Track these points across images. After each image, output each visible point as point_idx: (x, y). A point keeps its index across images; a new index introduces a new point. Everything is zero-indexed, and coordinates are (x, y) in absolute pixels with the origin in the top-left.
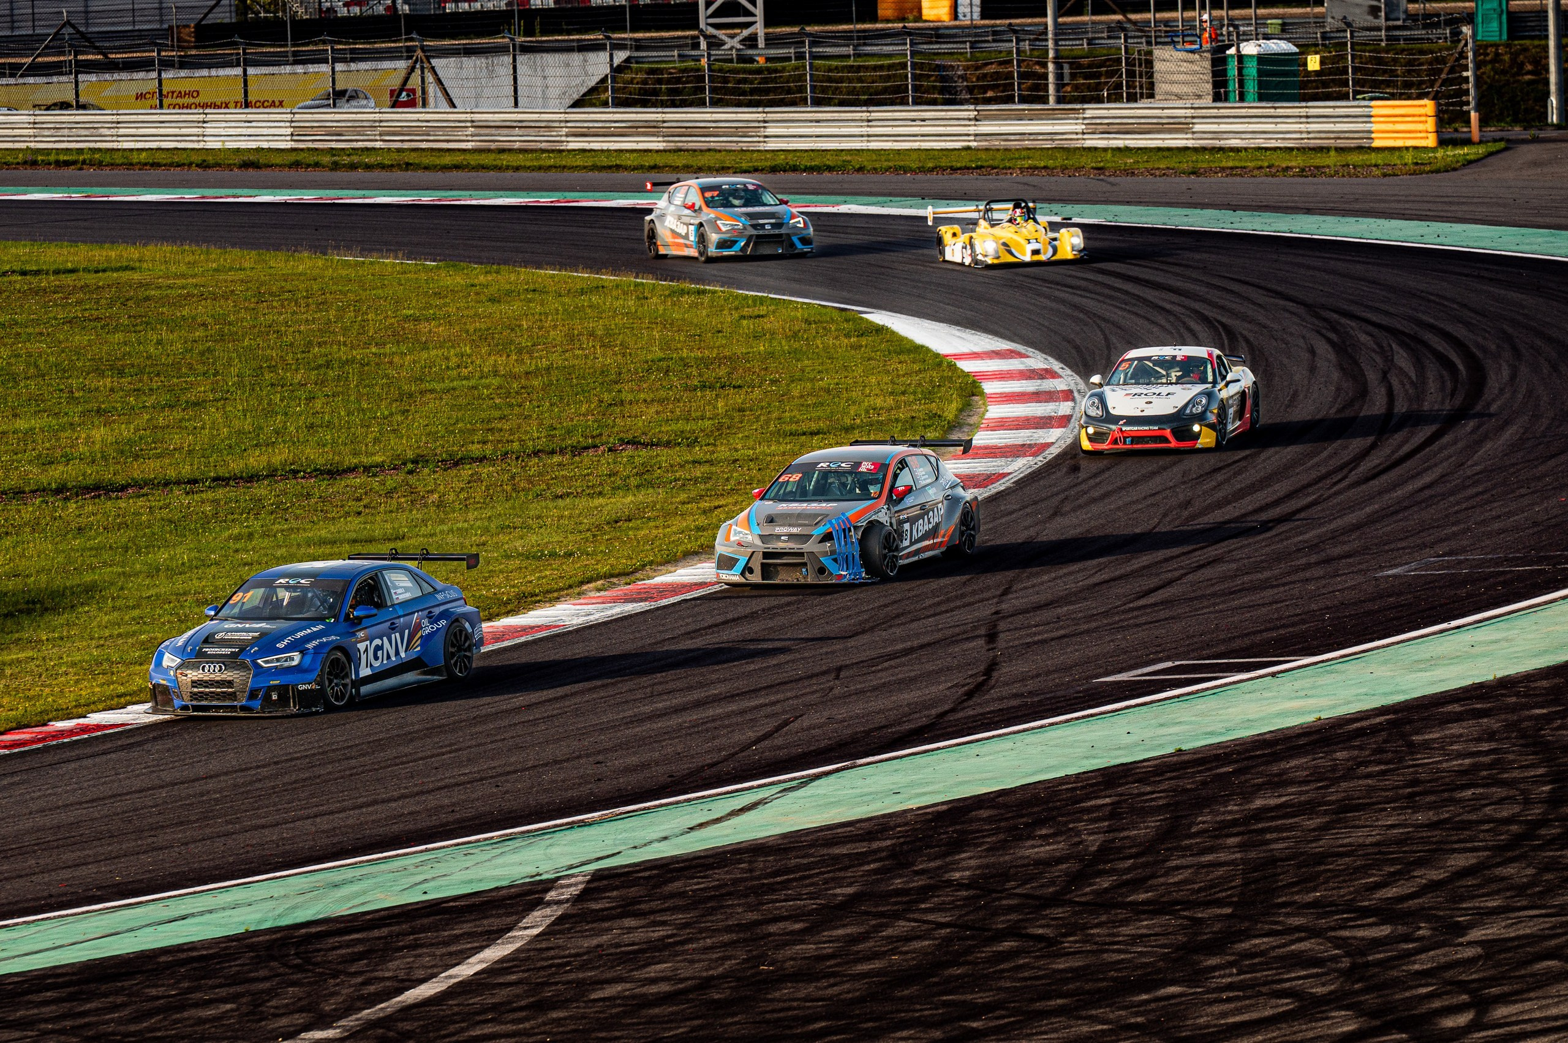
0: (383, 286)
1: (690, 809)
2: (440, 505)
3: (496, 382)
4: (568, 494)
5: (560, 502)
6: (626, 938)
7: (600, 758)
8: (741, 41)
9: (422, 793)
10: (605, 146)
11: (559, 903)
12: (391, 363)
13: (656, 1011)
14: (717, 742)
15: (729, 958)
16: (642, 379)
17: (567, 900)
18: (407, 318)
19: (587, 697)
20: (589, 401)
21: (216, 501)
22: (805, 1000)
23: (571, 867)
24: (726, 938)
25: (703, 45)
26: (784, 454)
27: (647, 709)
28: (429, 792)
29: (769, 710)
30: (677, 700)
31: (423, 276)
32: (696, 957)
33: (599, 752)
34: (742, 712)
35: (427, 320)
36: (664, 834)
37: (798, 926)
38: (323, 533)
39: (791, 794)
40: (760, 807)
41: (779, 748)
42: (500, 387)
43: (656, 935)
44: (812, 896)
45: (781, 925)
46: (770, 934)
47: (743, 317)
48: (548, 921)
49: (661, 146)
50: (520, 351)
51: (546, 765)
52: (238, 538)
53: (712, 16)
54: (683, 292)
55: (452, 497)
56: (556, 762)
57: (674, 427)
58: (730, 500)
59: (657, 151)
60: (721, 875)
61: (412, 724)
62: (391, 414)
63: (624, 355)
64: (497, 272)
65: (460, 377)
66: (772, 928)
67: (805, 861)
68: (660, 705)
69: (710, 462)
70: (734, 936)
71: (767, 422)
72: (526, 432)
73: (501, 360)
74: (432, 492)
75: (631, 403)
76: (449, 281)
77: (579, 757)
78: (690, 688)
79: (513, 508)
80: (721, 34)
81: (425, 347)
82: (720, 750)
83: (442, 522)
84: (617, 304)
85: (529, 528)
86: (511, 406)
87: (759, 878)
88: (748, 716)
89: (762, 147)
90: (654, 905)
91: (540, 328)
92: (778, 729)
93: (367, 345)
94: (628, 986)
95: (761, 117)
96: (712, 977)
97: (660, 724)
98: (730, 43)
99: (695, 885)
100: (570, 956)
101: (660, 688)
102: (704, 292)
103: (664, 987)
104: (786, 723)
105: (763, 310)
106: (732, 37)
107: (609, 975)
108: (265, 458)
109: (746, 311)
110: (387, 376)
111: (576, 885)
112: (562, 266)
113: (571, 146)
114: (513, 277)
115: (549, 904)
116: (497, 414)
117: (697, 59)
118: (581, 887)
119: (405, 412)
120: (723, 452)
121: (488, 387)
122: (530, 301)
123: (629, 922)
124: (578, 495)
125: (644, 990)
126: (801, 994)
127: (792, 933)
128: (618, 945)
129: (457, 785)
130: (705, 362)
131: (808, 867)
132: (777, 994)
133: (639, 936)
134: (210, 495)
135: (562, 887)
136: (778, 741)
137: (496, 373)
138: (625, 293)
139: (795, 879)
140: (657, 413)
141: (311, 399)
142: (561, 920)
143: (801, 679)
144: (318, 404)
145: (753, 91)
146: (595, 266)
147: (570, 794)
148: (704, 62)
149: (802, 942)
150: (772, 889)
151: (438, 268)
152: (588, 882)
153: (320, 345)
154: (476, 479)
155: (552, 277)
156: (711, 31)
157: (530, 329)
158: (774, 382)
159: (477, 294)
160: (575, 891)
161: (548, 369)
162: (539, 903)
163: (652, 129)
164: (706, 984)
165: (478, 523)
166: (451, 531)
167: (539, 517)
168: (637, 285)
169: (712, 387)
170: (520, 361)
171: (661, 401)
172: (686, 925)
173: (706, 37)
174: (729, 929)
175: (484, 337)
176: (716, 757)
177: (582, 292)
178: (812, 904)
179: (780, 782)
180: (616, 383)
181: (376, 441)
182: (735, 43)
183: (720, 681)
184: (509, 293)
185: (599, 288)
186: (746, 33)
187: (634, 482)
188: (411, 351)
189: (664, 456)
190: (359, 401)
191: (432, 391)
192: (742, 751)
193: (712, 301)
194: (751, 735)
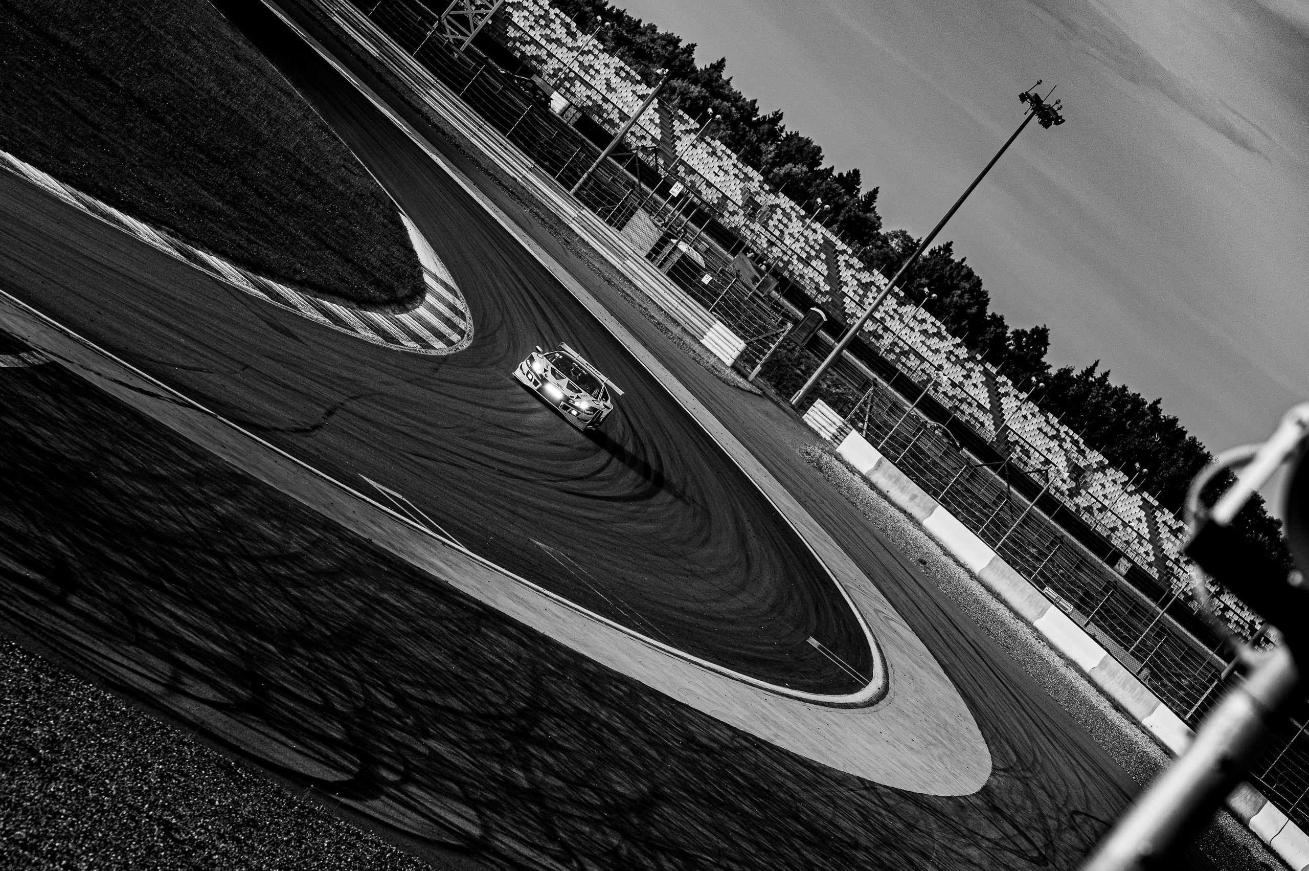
0: (192, 7)
1: (122, 371)
2: (130, 130)
3: (206, 96)
4: (193, 177)
5: (186, 178)
6: (41, 405)
7: (102, 312)
8: (454, 39)
9: (6, 256)
10: (350, 32)
11: (24, 361)
12: (165, 45)
13: (26, 450)
14: (161, 351)
15: (81, 455)
16: (273, 154)
17: (29, 363)
18: (190, 31)
19: (120, 278)
20: (240, 143)
21: (27, 38)
22: (99, 505)
23: (44, 350)
24: (87, 444)
25: (436, 25)
26: (308, 245)
27: (143, 307)
28: (9, 258)
29: (198, 357)
30: (160, 315)
31: (214, 19)
32: (66, 441)
33: (103, 308)
34: (185, 347)
35: (199, 40)
36: (100, 372)
37: (125, 468)
38: (65, 96)
39: (174, 404)
40: (155, 399)
41: (188, 379)
42: (205, 100)
43: (56, 415)
44: (143, 460)
45: (118, 461)
46: (109, 461)
47: (344, 166)
48: (12, 365)
49: (376, 55)
50: (228, 92)
51: (74, 293)
52: (23, 63)
53: (451, 16)
54: (327, 131)
55: (139, 131)
56: (80, 295)
57: (269, 189)
58: (265, 245)
59: (372, 56)
60: (110, 414)
61: (29, 220)
62: (144, 69)
63: (275, 136)
64: (250, 47)
65: (190, 80)
66: (112, 459)
67: (154, 441)
68: (151, 311)
69: (271, 220)
70: (91, 447)
71: (314, 224)
72: (199, 132)
73: (216, 89)
74: (131, 121)
75: (259, 160)
76: (224, 31)
77: (92, 302)
78: (171, 315)
79: (162, 162)
80: (448, 27)
81: (187, 52)
82: (160, 356)
83: (124, 139)
84: (292, 110)
85: (162, 177)
86: (202, 113)
87: (126, 430)
88: (187, 352)
89: (421, 96)
90: (67, 400)
91: (247, 90)
92: (195, 369)
93: (160, 27)
94: (23, 427)
95: (433, 81)
96: (65, 457)
97: (143, 320)
98: (448, 35)
99: (94, 408)
100: (8, 390)
101: (158, 303)
102: (337, 139)
103: (39, 443)
104: (201, 370)
105: (357, 171)
106: (452, 33)
107: (18, 414)
108: (68, 38)
109: (349, 165)
110: (157, 49)
111: (40, 360)
112: (282, 70)
113: (335, 19)
114: (255, 55)
115: (20, 358)
116: (193, 112)
117: (428, 30)
118: (41, 362)
119: (151, 74)
120: (281, 220)
121: (199, 95)
122: (254, 73)
123: (49, 398)
124: (197, 182)
125: (29, 436)
126: (98, 501)
127: (120, 469)
128: (34, 404)
129: (25, 266)
130: (308, 171)
131: (154, 445)
132: (88, 491)
133: (47, 408)
134: (28, 33)
135: (33, 355)
136: (190, 375)
137: (209, 92)
138: (300, 108)
139: (142, 445)
140: (267, 176)
141: (113, 29)
142: (18, 370)
143: (225, 355)
144: (114, 35)
145: (440, 67)
146: (297, 84)
147: (73, 315)
148: (429, 33)
149: (121, 477)
150: (128, 440)
151: (224, 21)
152: (46, 363)
153: (139, 8)
154: (157, 133)
155: (274, 71)
156: (445, 22)
157: (242, 86)
158: (332, 208)
159: (232, 48)
160: (36, 362)
161: (235, 112)
162: (15, 354)
163: (378, 43)
164: (60, 458)
165: (140, 154)
166: (125, 147)
167: (170, 176)
168: (309, 109)
169: (302, 186)
170: (224, 97)
171: (273, 172)
172: (74, 423)
173: (440, 23)
174: (92, 442)
175: (218, 71)
176: (155, 358)
177: (281, 90)
178: (140, 463)
179: (175, 394)
180: (260, 145)
181: (126, 75)
182: (451, 37)
183: (187, 324)
184: (247, 61)
185: (290, 95)
186: (460, 37)
187: (228, 198)
188: (178, 48)
189: (253, 199)
190: (134, 50)
191: (173, 75)
192: (170, 365)
193: (337, 146)
194: (181, 361)
